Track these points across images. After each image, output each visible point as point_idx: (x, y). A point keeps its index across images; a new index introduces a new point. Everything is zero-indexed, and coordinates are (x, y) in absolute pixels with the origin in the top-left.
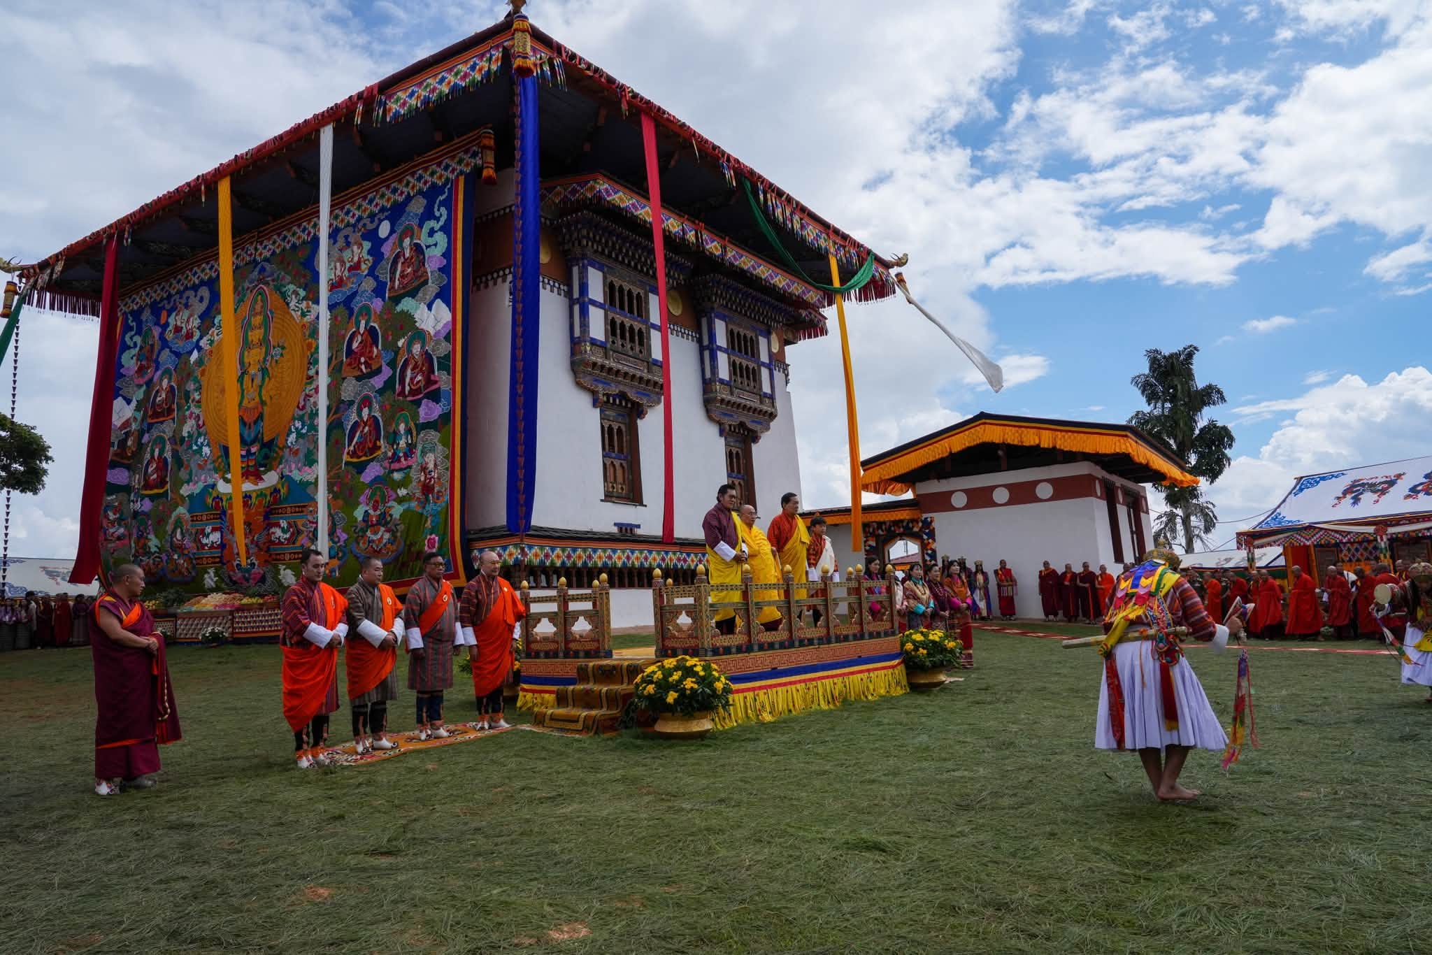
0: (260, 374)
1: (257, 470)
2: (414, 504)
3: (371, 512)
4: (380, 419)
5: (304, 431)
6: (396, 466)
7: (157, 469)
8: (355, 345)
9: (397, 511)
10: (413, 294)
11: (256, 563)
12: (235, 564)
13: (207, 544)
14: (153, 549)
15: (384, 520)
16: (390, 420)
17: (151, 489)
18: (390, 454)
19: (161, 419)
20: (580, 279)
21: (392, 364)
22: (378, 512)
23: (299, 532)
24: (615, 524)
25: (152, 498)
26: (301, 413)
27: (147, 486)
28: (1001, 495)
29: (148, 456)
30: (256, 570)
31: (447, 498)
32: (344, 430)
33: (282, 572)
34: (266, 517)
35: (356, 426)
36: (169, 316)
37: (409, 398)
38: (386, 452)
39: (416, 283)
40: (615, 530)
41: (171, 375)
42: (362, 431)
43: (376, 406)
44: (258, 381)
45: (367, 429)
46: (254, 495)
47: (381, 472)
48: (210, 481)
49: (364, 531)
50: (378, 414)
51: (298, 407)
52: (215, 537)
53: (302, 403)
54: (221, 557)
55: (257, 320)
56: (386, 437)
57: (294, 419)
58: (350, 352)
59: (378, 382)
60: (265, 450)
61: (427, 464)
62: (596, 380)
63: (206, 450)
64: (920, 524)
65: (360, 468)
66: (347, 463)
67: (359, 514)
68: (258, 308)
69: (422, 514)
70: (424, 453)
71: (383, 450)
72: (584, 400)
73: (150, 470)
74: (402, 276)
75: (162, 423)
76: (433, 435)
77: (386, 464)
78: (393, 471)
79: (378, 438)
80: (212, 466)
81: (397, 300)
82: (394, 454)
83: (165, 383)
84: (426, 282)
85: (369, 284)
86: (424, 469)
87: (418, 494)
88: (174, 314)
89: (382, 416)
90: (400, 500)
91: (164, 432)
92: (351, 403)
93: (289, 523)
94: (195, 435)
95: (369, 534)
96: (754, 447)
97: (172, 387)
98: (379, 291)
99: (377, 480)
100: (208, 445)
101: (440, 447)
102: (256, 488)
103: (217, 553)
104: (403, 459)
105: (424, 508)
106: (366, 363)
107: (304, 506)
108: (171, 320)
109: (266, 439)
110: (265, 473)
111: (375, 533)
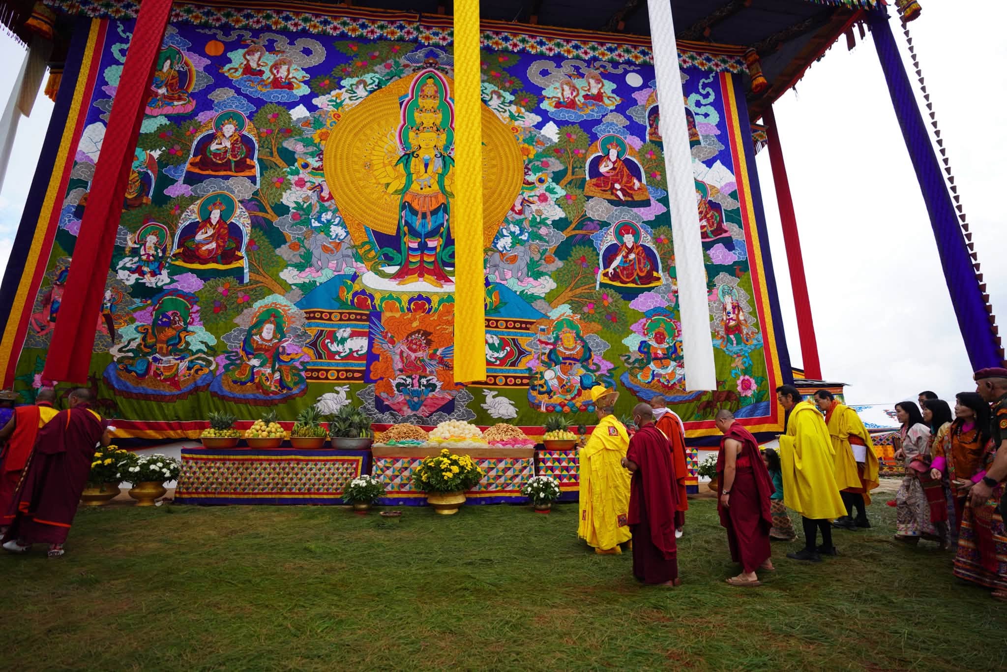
0: (438, 161)
1: (438, 269)
4: (655, 251)
5: (524, 237)
7: (215, 238)
8: (604, 169)
11: (439, 385)
12: (394, 383)
13: (339, 353)
14: (195, 347)
17: (198, 262)
19: (224, 174)
22: (665, 346)
23: (522, 353)
25: (199, 274)
26: (517, 217)
27: (190, 256)
29: (192, 216)
30: (437, 393)
32: (595, 249)
33: (489, 399)
35: (614, 249)
38: (667, 286)
42: (626, 257)
43: (647, 236)
44: (435, 168)
45: (632, 256)
47: (664, 305)
48: (349, 271)
49: (642, 363)
50: (651, 245)
51: (513, 209)
52: (360, 344)
53: (518, 207)
54: (365, 372)
55: (429, 103)
56: (667, 270)
57: (507, 221)
58: (596, 174)
63: (337, 231)
65: (628, 295)
66: (602, 285)
67: (632, 342)
68: (429, 91)
71: (665, 283)
73: (197, 236)
75: (224, 177)
79: (654, 270)
80: (349, 252)
83: (229, 129)
84: (698, 142)
87: (722, 332)
91: (232, 190)
92: (604, 224)
93: (502, 339)
94: (317, 209)
100: (341, 225)
102: (438, 290)
103: (361, 366)
106: (623, 190)
107: (532, 323)
111: (663, 367)
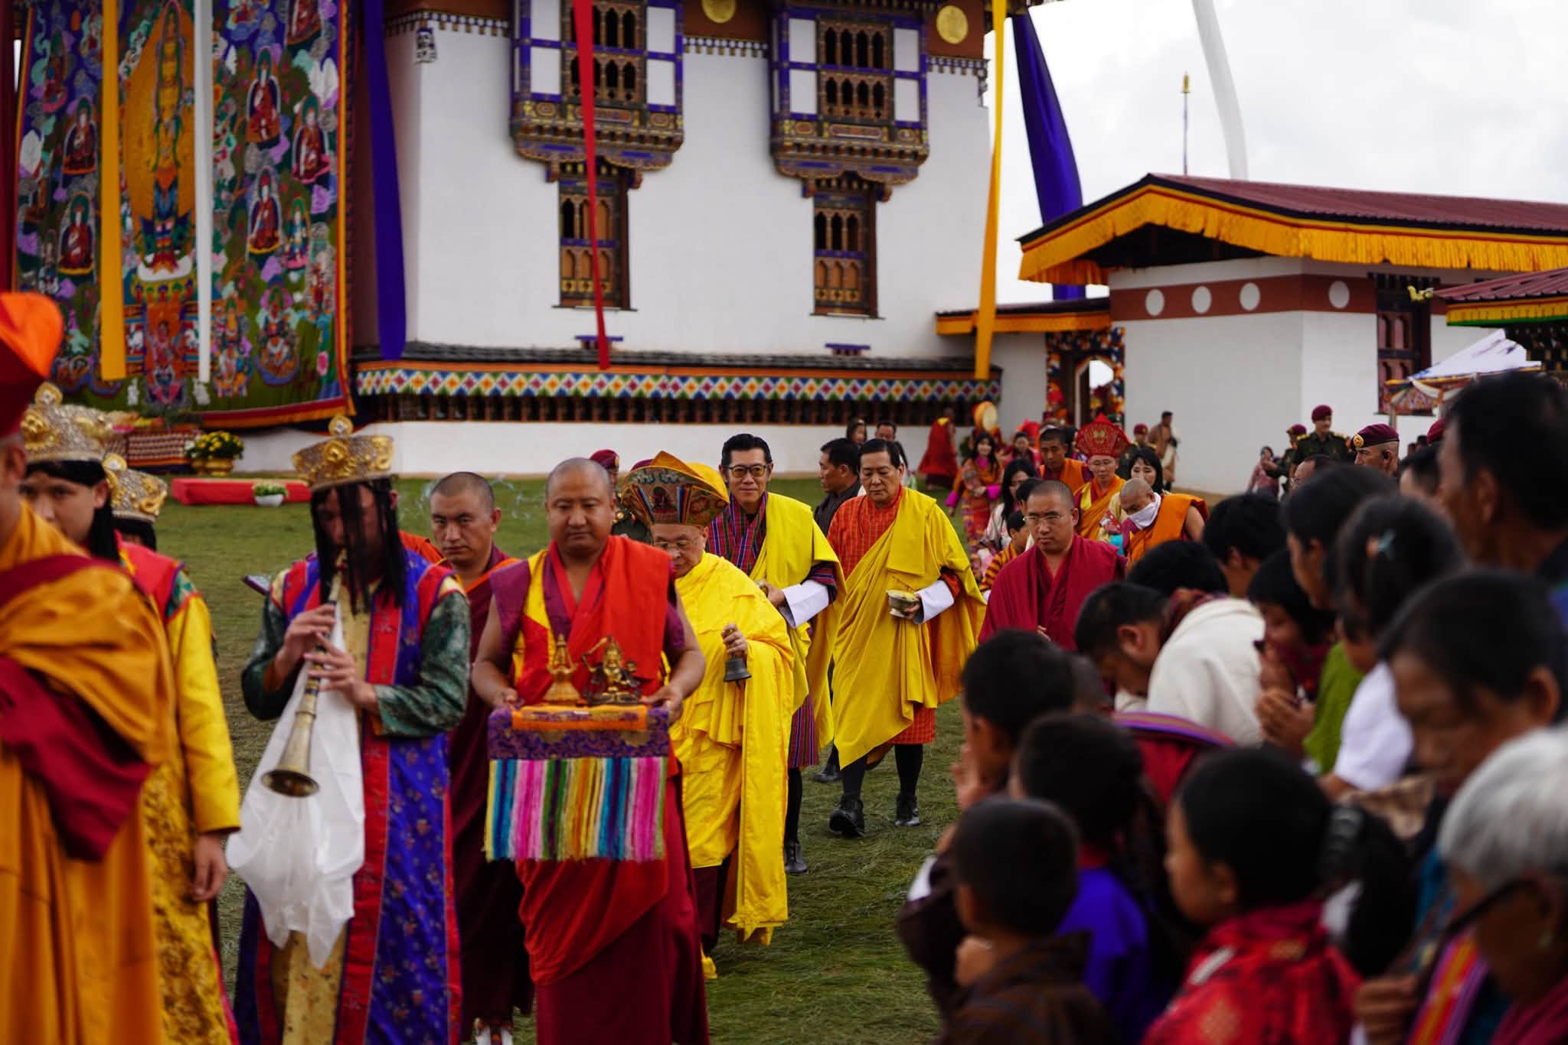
0: (173, 124)
1: (172, 253)
2: (308, 313)
3: (271, 319)
4: (278, 202)
6: (292, 264)
7: (80, 242)
8: (257, 102)
9: (294, 319)
10: (307, 45)
11: (174, 374)
12: (155, 374)
13: (132, 348)
14: (76, 349)
15: (282, 330)
16: (288, 205)
17: (74, 267)
18: (287, 248)
19: (81, 171)
20: (521, 12)
21: (289, 134)
22: (277, 320)
24: (578, 338)
25: (76, 279)
27: (67, 262)
28: (1202, 300)
29: (66, 222)
30: (173, 383)
31: (333, 308)
32: (247, 213)
33: (196, 387)
34: (182, 317)
35: (257, 207)
36: (82, 20)
37: (305, 181)
38: (283, 247)
39: (311, 33)
40: (577, 345)
41: (89, 108)
42: (263, 216)
43: (274, 186)
44: (171, 133)
45: (266, 213)
46: (170, 286)
47: (280, 271)
48: (133, 264)
49: (265, 341)
50: (276, 196)
52: (138, 338)
54: (143, 364)
55: (170, 48)
56: (284, 227)
58: (253, 110)
59: (277, 154)
60: (180, 228)
61: (319, 264)
62: (547, 147)
63: (129, 222)
64: (1109, 338)
65: (261, 261)
66: (250, 254)
68: (171, 33)
69: (315, 326)
70: (316, 251)
71: (281, 242)
72: (533, 173)
73: (72, 241)
74: (300, 21)
75: (83, 176)
76: (324, 229)
77: (284, 260)
78: (289, 270)
79: (276, 228)
80: (134, 244)
81: (293, 51)
82: (292, 249)
83: (83, 119)
84: (318, 34)
85: (269, 24)
86: (316, 271)
87: (311, 301)
88: (87, 19)
89: (281, 199)
90: (298, 307)
91: (85, 189)
92: (253, 177)
95: (269, 345)
96: (881, 209)
97: (91, 126)
98: (278, 33)
99: (276, 279)
100: (131, 215)
101: (329, 247)
103: (140, 359)
104: (298, 257)
105: (317, 318)
106: (266, 127)
108: (85, 27)
109: (181, 213)
110: (180, 257)
111: (275, 345)
